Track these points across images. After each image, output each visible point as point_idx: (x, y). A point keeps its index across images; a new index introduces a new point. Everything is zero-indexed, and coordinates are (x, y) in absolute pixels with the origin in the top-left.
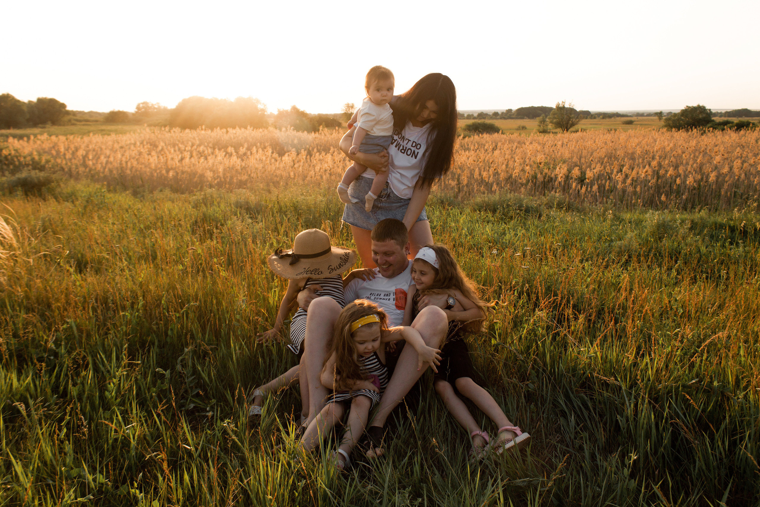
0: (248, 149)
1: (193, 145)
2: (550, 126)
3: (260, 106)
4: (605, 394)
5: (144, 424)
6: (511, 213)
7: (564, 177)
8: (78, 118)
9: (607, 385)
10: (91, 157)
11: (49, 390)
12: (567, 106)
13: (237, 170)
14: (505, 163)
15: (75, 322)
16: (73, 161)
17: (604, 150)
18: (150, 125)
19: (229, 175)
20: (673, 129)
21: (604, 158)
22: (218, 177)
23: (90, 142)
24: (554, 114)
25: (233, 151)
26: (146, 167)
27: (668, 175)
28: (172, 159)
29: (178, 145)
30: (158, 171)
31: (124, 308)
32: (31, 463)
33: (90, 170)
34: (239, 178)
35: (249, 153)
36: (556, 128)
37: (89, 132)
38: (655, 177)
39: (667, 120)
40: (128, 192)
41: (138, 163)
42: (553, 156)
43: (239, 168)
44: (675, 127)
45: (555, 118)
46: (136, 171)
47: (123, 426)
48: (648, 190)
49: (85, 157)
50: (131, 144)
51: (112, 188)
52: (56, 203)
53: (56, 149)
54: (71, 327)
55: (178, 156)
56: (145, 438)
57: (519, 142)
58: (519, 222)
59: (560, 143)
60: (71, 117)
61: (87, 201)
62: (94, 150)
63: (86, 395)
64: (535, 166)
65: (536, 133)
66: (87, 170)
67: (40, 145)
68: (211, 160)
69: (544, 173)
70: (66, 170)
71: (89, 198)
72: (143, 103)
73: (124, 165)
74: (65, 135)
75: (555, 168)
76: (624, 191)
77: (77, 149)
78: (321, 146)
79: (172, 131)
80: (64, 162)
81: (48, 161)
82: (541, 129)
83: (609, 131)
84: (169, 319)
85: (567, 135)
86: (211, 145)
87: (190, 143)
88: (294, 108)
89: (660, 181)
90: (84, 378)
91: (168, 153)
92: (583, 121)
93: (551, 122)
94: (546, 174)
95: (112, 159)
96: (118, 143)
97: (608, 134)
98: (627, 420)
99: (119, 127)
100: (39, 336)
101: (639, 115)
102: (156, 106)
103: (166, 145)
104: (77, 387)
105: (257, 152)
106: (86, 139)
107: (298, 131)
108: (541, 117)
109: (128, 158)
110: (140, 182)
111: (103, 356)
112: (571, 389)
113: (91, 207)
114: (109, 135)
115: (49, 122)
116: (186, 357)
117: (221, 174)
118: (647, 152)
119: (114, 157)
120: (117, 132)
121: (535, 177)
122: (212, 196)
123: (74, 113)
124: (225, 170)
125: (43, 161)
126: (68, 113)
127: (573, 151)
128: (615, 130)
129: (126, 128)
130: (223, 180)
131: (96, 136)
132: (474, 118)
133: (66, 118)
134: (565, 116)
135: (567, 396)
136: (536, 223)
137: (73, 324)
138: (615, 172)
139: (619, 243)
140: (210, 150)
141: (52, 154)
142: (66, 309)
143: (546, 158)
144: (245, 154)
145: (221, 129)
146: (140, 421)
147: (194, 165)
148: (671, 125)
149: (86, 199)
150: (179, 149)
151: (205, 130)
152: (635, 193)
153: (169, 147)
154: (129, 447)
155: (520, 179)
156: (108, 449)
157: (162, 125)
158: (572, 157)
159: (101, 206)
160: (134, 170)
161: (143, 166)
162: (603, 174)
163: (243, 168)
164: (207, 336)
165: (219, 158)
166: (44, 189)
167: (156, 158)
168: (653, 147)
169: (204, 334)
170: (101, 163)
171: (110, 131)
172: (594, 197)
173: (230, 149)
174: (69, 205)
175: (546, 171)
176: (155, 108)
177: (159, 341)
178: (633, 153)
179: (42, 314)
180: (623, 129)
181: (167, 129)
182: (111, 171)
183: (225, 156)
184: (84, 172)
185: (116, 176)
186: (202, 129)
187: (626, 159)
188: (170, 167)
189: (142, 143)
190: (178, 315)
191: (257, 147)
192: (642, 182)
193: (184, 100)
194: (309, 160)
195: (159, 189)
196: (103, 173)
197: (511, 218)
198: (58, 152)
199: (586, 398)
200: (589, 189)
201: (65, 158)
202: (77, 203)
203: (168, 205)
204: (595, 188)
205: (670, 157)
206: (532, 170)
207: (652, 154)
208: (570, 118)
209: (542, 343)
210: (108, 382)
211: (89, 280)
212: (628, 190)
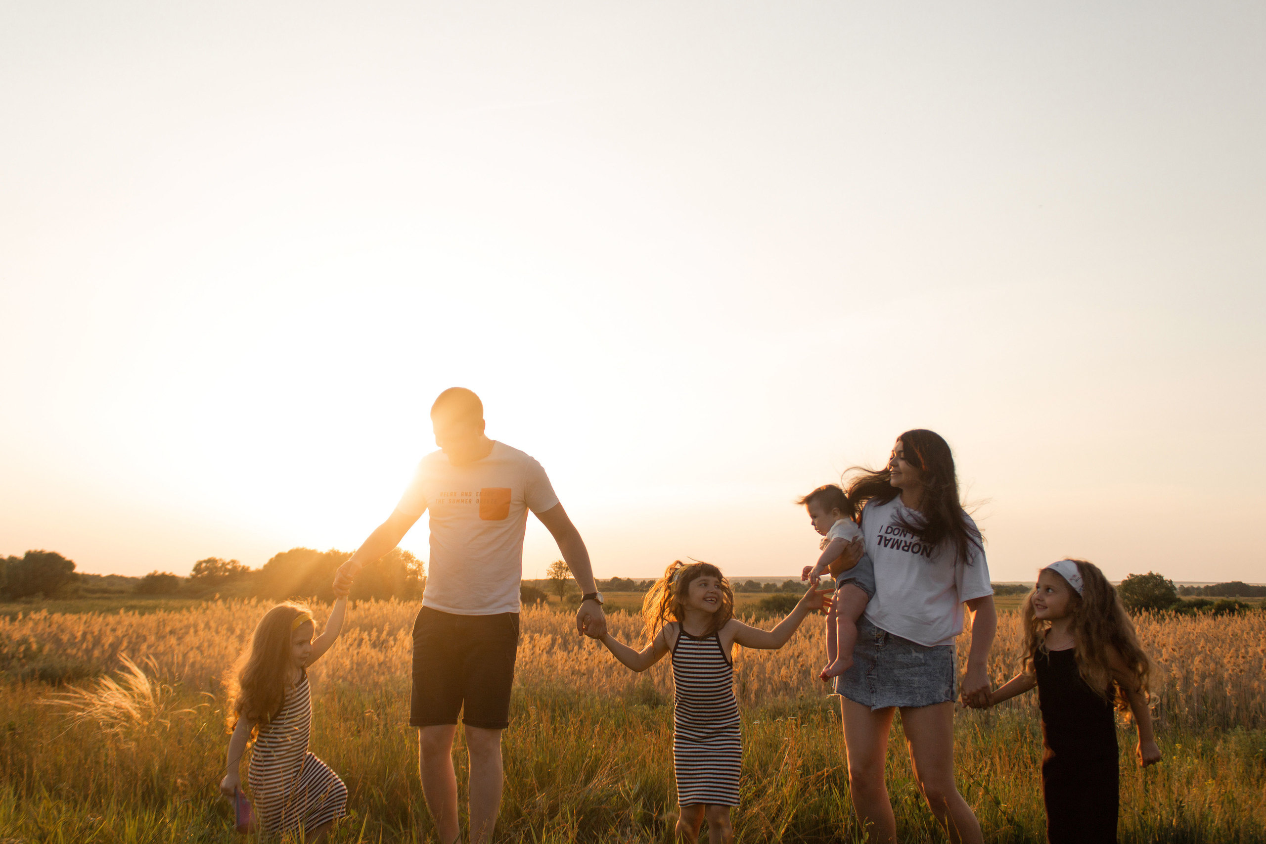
0: (391, 633)
3: (411, 566)
8: (90, 586)
23: (120, 623)
25: (365, 637)
37: (116, 608)
50: (189, 626)
53: (66, 631)
60: (79, 584)
62: (127, 635)
67: (33, 628)
72: (206, 561)
74: (75, 612)
77: (99, 635)
79: (260, 606)
80: (79, 654)
96: (166, 624)
99: (162, 602)
102: (229, 567)
106: (112, 619)
114: (151, 612)
123: (85, 578)
126: (76, 577)
131: (130, 614)
132: (778, 590)
133: (70, 587)
141: (61, 641)
160: (197, 666)
176: (226, 570)
193: (279, 555)
198: (72, 636)
201: (81, 648)
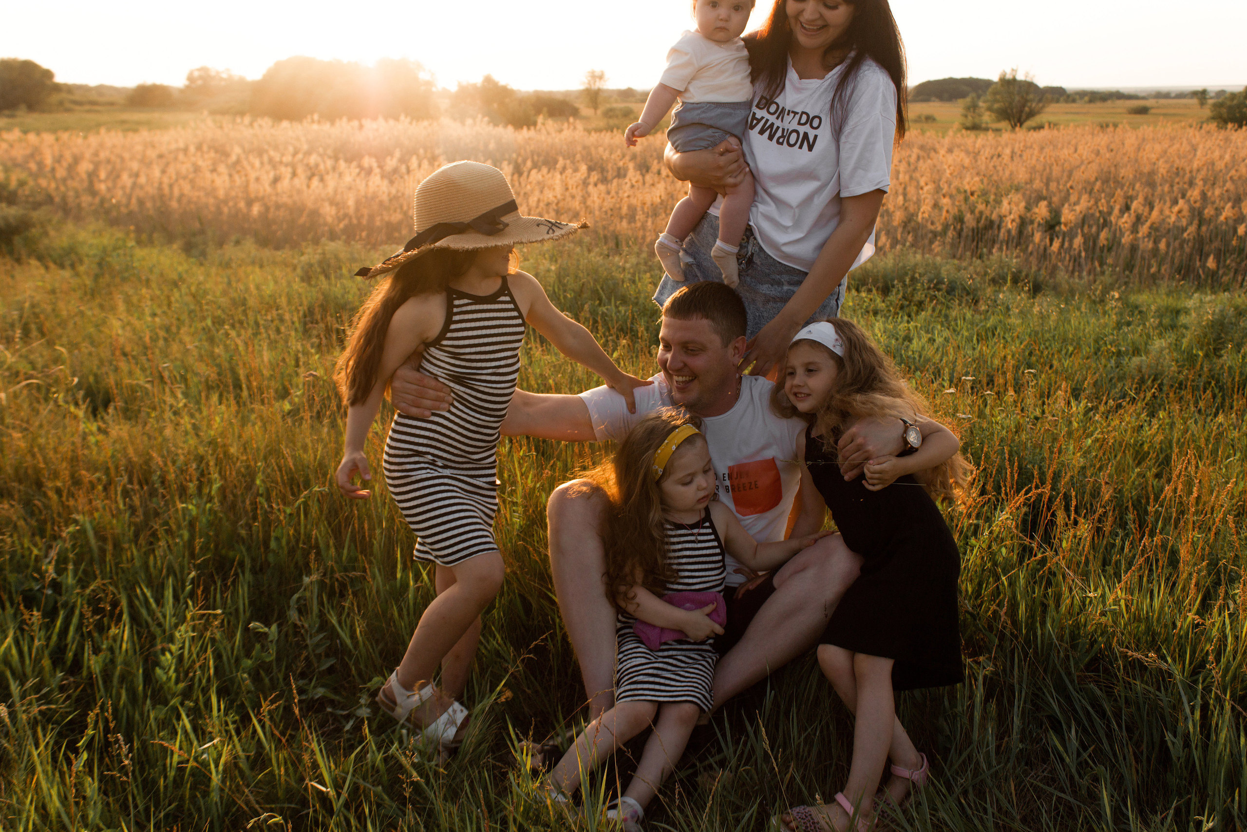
0: (402, 160)
1: (295, 154)
2: (987, 118)
3: (423, 76)
4: (1139, 685)
5: (235, 739)
6: (919, 296)
7: (1018, 220)
8: (77, 97)
9: (1143, 668)
10: (103, 175)
11: (46, 663)
12: (1020, 77)
13: (381, 203)
14: (901, 190)
15: (91, 522)
16: (70, 183)
17: (1094, 166)
18: (213, 113)
19: (365, 212)
20: (1230, 126)
21: (1094, 183)
22: (346, 215)
23: (102, 145)
24: (995, 93)
25: (375, 165)
26: (207, 195)
27: (1222, 218)
28: (258, 179)
29: (267, 151)
30: (231, 204)
31: (183, 493)
32: (20, 820)
33: (102, 201)
34: (386, 218)
35: (403, 168)
36: (998, 120)
37: (99, 125)
38: (1196, 222)
39: (1217, 106)
40: (175, 246)
41: (193, 187)
42: (995, 178)
43: (385, 198)
44: (1233, 120)
45: (996, 101)
46: (189, 202)
47: (195, 743)
48: (1181, 246)
49: (92, 176)
50: (178, 150)
51: (144, 237)
52: (42, 271)
53: (38, 158)
54: (83, 532)
55: (267, 173)
56: (236, 765)
57: (922, 148)
58: (936, 314)
59: (1008, 151)
60: (64, 95)
61: (100, 264)
62: (108, 161)
63: (117, 673)
64: (961, 197)
65: (959, 130)
66: (97, 200)
67: (7, 151)
68: (331, 182)
69: (977, 211)
70: (57, 200)
71: (102, 259)
72: (199, 70)
73: (166, 190)
74: (54, 131)
75: (998, 202)
76: (1134, 248)
77: (77, 160)
78: (539, 155)
79: (256, 125)
80: (53, 185)
81: (22, 184)
82: (969, 122)
83: (1103, 127)
84: (273, 517)
85: (1021, 135)
86: (330, 152)
87: (291, 149)
88: (488, 80)
89: (1204, 228)
90: (114, 639)
91: (248, 168)
92: (1053, 108)
93: (989, 109)
94: (981, 213)
95: (142, 180)
96: (153, 147)
97: (1101, 135)
98: (1187, 744)
99: (156, 116)
100: (23, 547)
101: (1160, 95)
102: (224, 76)
103: (244, 151)
104: (102, 655)
105: (420, 166)
106: (93, 140)
107: (496, 125)
108: (968, 100)
109: (174, 177)
110: (197, 225)
111: (149, 594)
112: (1069, 674)
113: (107, 277)
114: (135, 131)
115: (23, 107)
116: (308, 594)
117: (351, 211)
118: (1178, 172)
119: (148, 176)
120: (150, 125)
121: (960, 219)
122: (337, 257)
123: (68, 89)
124: (358, 203)
125: (13, 184)
126: (58, 88)
127: (1034, 168)
128: (1115, 126)
129: (168, 117)
130: (355, 221)
131: (113, 134)
133: (55, 98)
134: (1017, 98)
135: (1061, 688)
136: (969, 316)
137: (88, 526)
138: (1116, 211)
139: (1136, 360)
140: (329, 163)
141: (29, 169)
142: (71, 495)
143: (982, 181)
144: (395, 171)
145: (350, 119)
146: (227, 731)
147: (299, 192)
148: (1225, 116)
149: (97, 260)
150: (271, 160)
151: (319, 122)
152: (1155, 252)
153: (251, 158)
154: (208, 786)
155: (933, 223)
156: (166, 787)
157: (237, 111)
158: (1031, 181)
159: (126, 275)
160: (185, 201)
161: (202, 194)
162: (1093, 215)
163: (393, 199)
164: (345, 551)
165: (348, 179)
166: (17, 240)
167: (227, 178)
168: (1191, 161)
169: (339, 547)
170: (123, 188)
171: (139, 123)
172: (1076, 260)
173: (367, 161)
174: (67, 274)
175: (981, 207)
176: (222, 79)
177: (253, 560)
178: (1152, 173)
179: (27, 504)
180: (1130, 123)
181: (247, 119)
182: (141, 202)
183: (359, 174)
184: (91, 205)
185: (151, 212)
186: (313, 121)
187: (1137, 186)
188: (253, 196)
189: (199, 148)
190: (288, 511)
191: (418, 156)
192: (1169, 231)
193: (278, 65)
194: (517, 184)
195: (234, 238)
196: (128, 205)
197: (920, 305)
198: (41, 165)
199: (1098, 692)
200: (1066, 245)
201: (54, 177)
202: (82, 269)
203: (255, 276)
204: (1078, 241)
205: (1225, 182)
206: (953, 204)
207: (1188, 175)
208: (1026, 101)
209: (1010, 579)
210: (159, 647)
211: (114, 432)
212: (1142, 246)
